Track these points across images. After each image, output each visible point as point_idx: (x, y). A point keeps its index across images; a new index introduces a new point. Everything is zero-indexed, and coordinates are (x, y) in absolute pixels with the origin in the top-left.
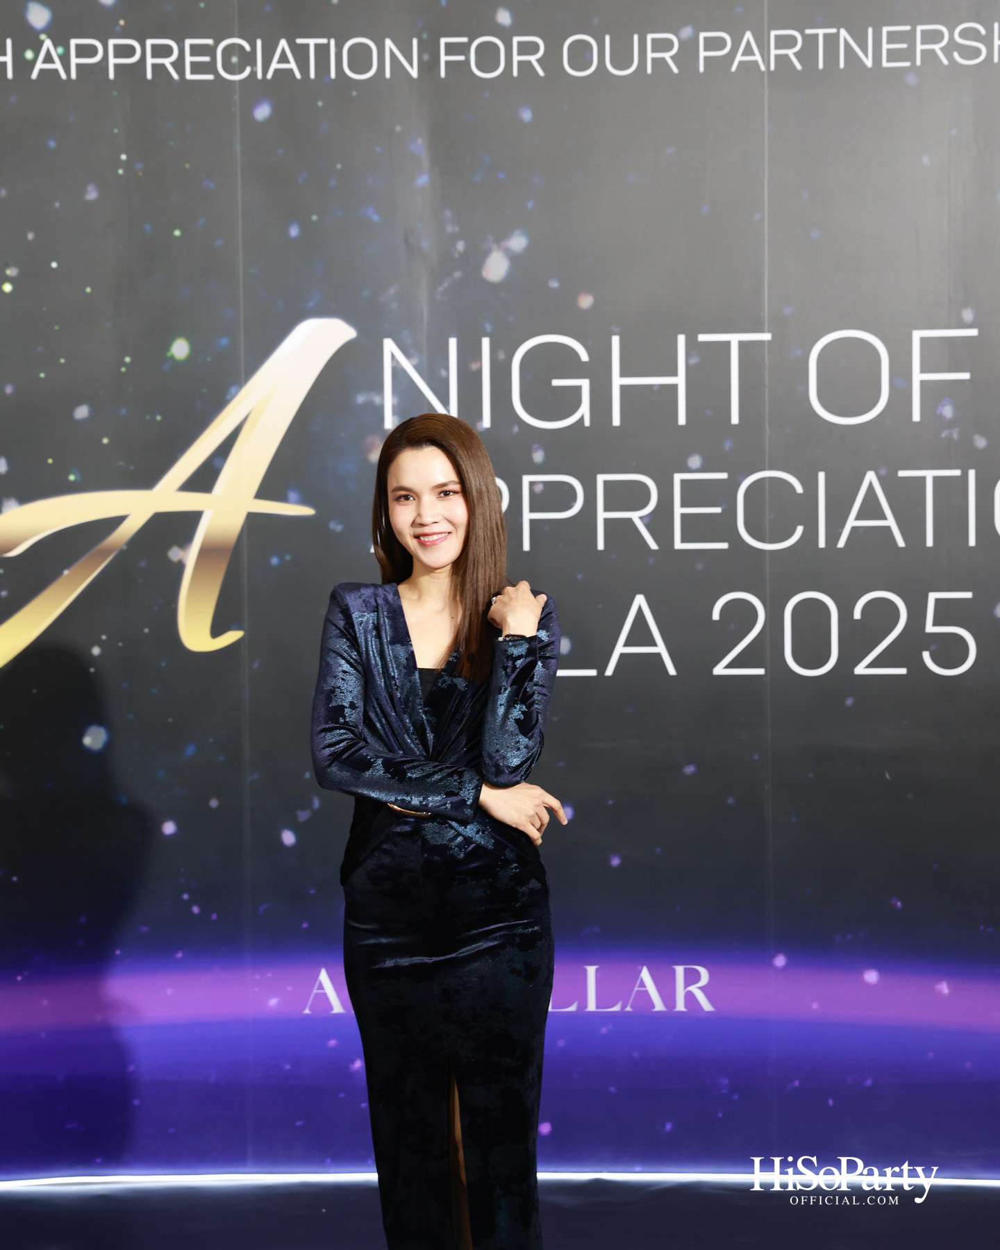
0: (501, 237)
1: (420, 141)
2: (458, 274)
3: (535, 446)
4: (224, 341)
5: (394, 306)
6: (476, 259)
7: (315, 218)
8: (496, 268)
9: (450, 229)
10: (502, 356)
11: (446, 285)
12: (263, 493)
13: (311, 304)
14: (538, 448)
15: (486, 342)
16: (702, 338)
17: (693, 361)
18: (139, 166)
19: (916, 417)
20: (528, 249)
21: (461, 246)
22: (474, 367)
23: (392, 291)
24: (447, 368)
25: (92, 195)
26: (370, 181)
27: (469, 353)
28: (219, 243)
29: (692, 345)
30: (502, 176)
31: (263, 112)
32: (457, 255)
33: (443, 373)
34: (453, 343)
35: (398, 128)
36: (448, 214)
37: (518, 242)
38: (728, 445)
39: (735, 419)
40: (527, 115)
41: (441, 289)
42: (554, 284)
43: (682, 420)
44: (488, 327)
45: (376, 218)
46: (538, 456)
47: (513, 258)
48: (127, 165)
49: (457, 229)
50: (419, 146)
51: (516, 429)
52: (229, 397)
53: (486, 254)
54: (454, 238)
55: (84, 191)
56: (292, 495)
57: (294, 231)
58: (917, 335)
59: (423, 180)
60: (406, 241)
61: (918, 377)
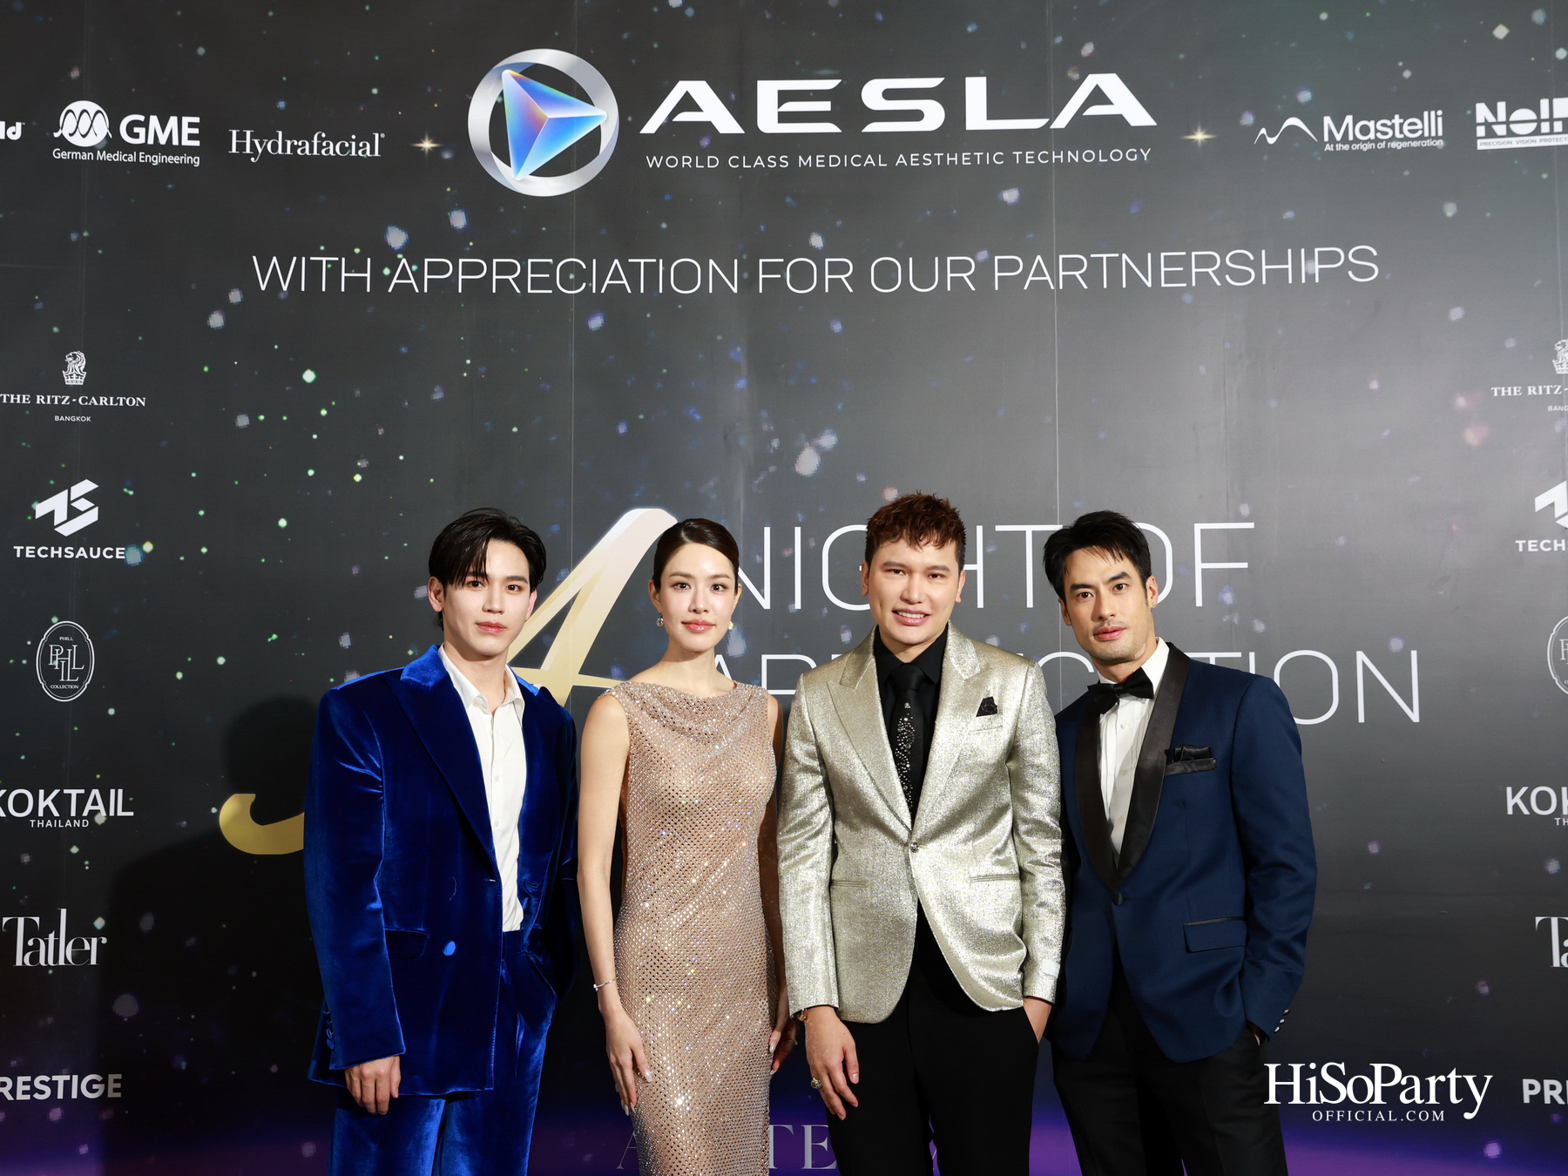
0: (814, 434)
1: (739, 349)
2: (772, 469)
3: (843, 627)
4: (556, 528)
5: (713, 497)
6: (789, 455)
7: (641, 417)
8: (808, 463)
9: (765, 427)
10: (812, 544)
11: (762, 478)
12: (586, 669)
13: (637, 495)
14: (846, 629)
15: (798, 530)
16: (999, 528)
17: (990, 550)
18: (482, 369)
19: (1199, 603)
20: (836, 447)
21: (775, 443)
22: (787, 553)
23: (711, 484)
24: (762, 555)
25: (438, 395)
26: (693, 384)
27: (782, 542)
28: (553, 438)
29: (989, 535)
30: (813, 380)
31: (596, 323)
32: (772, 452)
33: (758, 559)
34: (767, 531)
35: (719, 338)
36: (764, 414)
37: (828, 441)
38: (1023, 627)
39: (1030, 604)
40: (837, 327)
41: (757, 482)
42: (862, 478)
43: (980, 604)
44: (800, 517)
45: (698, 417)
46: (846, 637)
47: (824, 454)
48: (469, 369)
49: (772, 428)
50: (738, 353)
51: (825, 611)
52: (558, 579)
53: (799, 450)
54: (770, 436)
55: (432, 392)
56: (615, 671)
57: (622, 429)
58: (1198, 527)
59: (741, 384)
60: (725, 437)
61: (1199, 566)
